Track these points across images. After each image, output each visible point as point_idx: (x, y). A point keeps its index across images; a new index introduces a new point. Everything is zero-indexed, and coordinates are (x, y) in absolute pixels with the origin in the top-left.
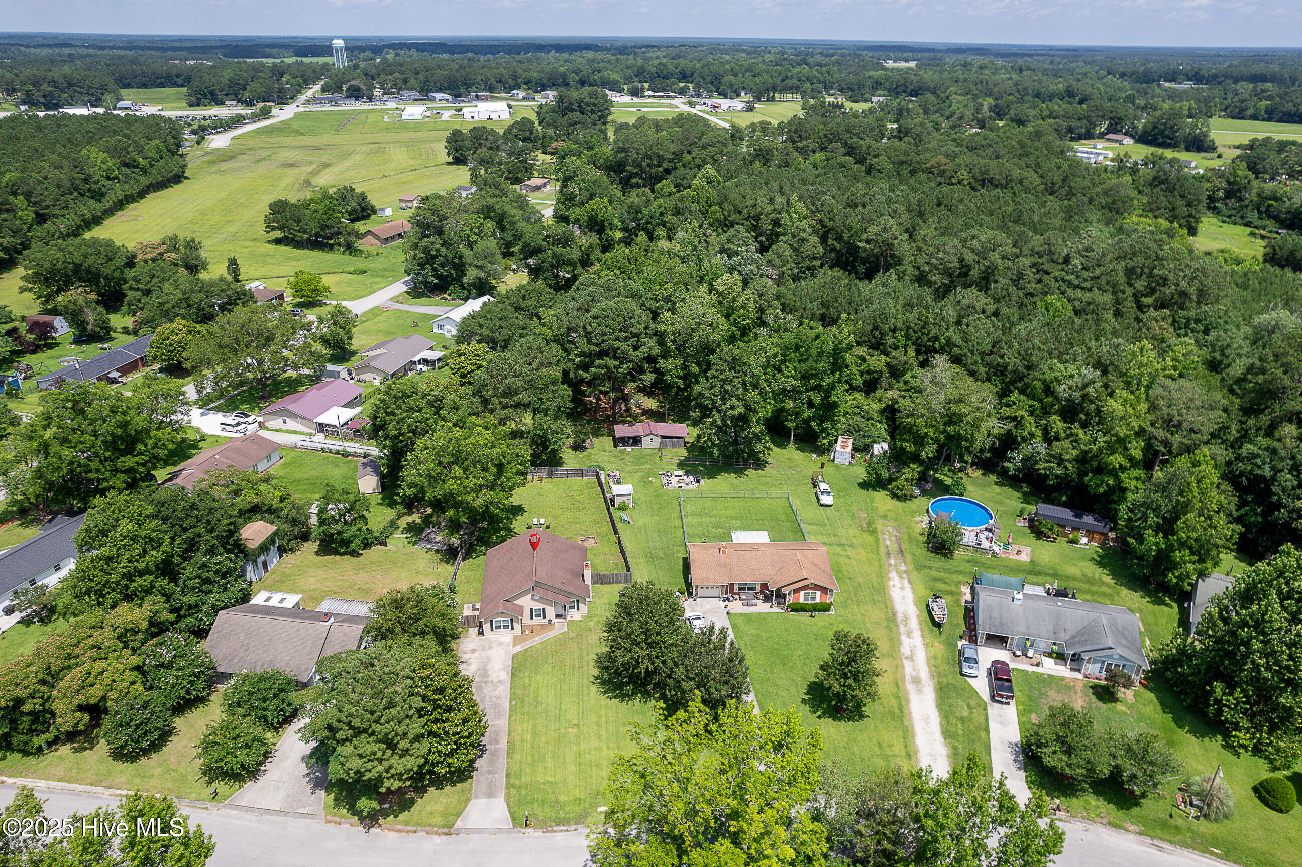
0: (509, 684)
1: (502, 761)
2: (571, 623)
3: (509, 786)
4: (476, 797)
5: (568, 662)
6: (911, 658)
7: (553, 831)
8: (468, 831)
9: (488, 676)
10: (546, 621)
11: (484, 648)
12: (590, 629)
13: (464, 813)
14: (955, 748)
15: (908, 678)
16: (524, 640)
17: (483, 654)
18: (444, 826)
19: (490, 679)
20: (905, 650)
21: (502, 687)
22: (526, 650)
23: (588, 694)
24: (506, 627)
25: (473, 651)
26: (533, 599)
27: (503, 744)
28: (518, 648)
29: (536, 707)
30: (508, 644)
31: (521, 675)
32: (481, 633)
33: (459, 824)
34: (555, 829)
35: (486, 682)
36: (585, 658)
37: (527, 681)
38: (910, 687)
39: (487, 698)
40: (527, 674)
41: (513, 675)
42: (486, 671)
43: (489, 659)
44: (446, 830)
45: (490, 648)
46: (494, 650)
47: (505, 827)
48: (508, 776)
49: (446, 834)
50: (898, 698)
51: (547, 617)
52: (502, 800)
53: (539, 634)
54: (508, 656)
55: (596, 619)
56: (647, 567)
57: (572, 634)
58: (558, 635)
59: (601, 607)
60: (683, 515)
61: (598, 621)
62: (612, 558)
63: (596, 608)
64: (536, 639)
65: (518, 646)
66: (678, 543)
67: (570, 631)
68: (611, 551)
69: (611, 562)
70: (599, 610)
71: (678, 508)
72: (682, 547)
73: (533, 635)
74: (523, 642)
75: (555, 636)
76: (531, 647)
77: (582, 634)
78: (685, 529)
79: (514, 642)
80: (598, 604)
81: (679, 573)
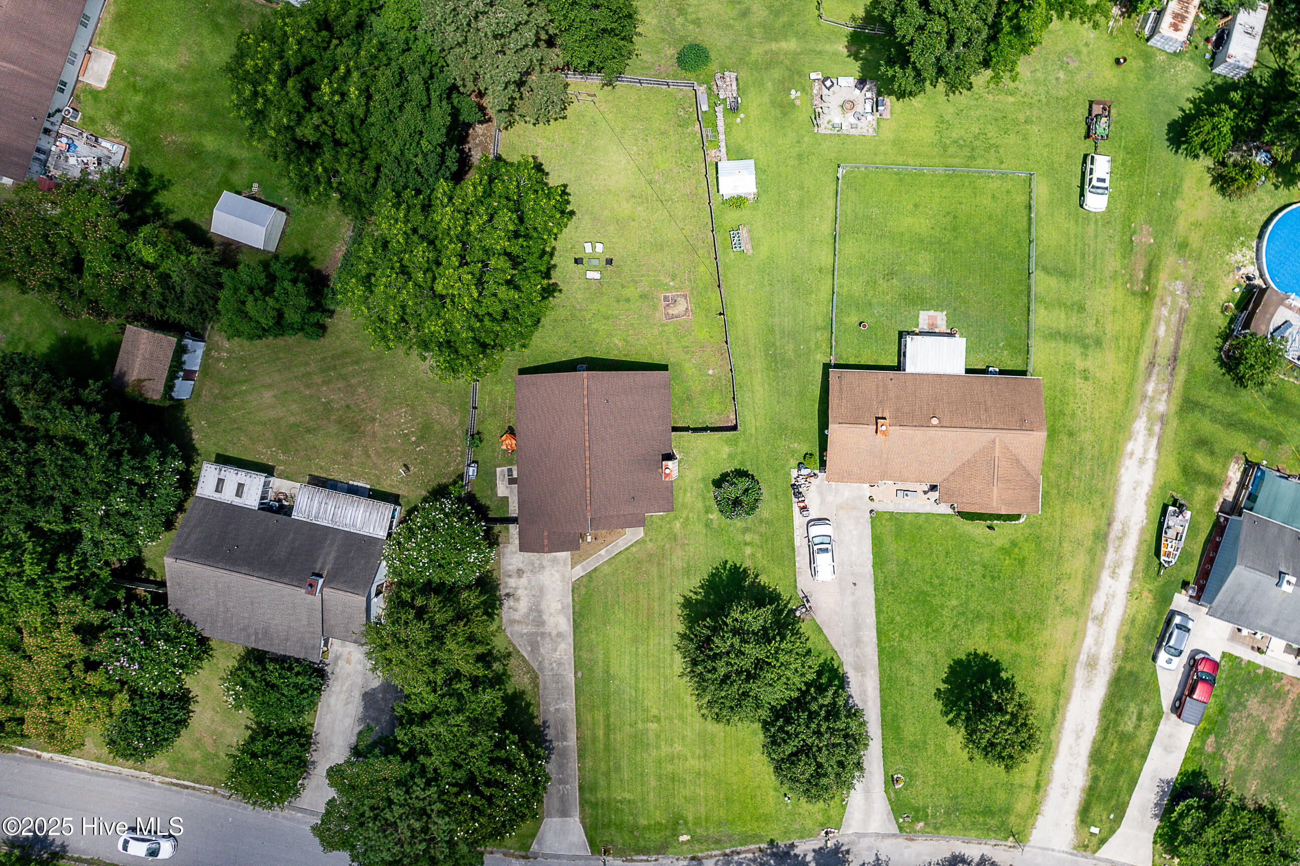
0: (571, 640)
1: (574, 765)
3: (583, 803)
4: (550, 815)
5: (645, 605)
6: (1099, 620)
7: (632, 860)
8: (546, 856)
9: (543, 624)
11: (533, 569)
13: (539, 834)
14: (1095, 779)
15: (1083, 657)
16: (586, 556)
17: (534, 580)
18: (520, 849)
19: (547, 629)
20: (1098, 603)
21: (563, 645)
22: (589, 575)
25: (520, 572)
27: (572, 742)
28: (577, 574)
29: (607, 684)
30: (565, 562)
33: (535, 847)
34: (635, 858)
35: (543, 635)
37: (594, 635)
38: (1080, 674)
39: (546, 662)
40: (594, 623)
41: (576, 626)
42: (540, 613)
43: (542, 590)
44: (523, 853)
45: (542, 567)
47: (582, 853)
48: (581, 788)
49: (524, 857)
50: (1058, 693)
52: (577, 819)
53: (605, 543)
54: (566, 587)
55: (684, 516)
56: (766, 386)
57: (650, 545)
58: (632, 546)
59: (692, 489)
60: (837, 230)
61: (687, 519)
62: (713, 359)
63: (685, 490)
64: (602, 552)
65: (578, 567)
66: (820, 322)
67: (647, 539)
68: (712, 337)
69: (711, 372)
70: (689, 495)
71: (831, 203)
72: (826, 335)
73: (598, 545)
74: (584, 560)
75: (627, 549)
76: (595, 570)
77: (664, 546)
78: (836, 277)
79: (572, 559)
80: (687, 480)
81: (813, 405)
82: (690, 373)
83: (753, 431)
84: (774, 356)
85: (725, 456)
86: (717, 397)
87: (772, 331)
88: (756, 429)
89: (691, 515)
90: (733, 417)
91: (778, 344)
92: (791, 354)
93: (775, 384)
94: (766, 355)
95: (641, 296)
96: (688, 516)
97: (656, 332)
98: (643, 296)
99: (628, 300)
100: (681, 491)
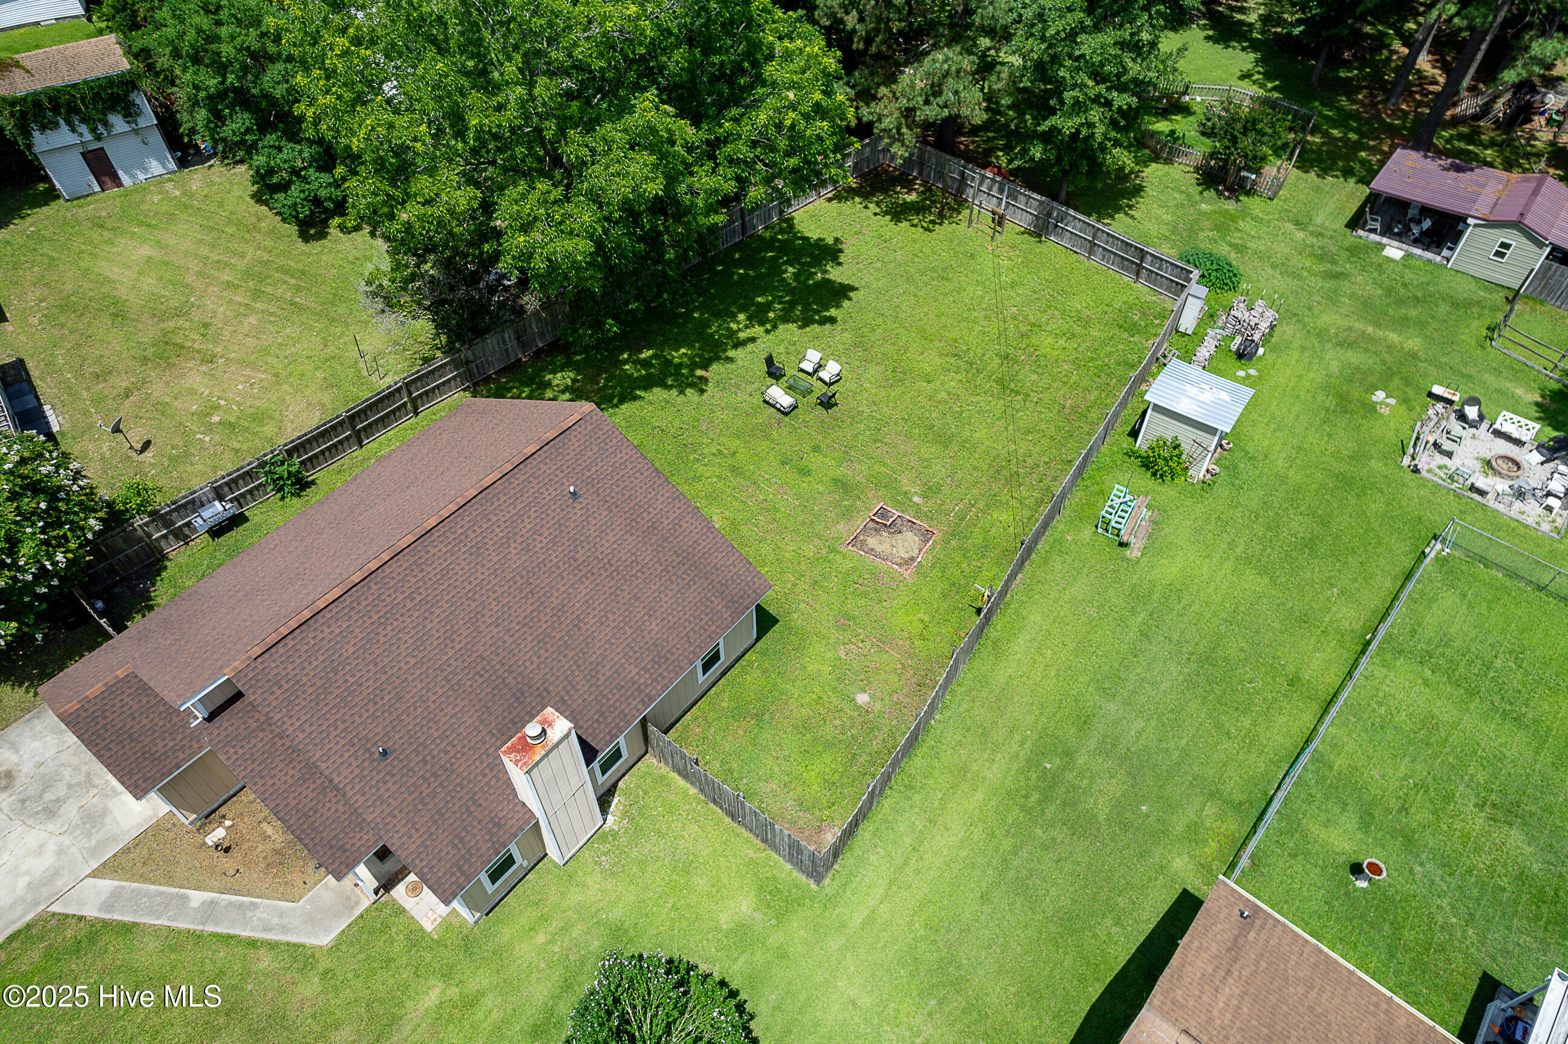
28: (95, 894)
30: (103, 844)
53: (232, 877)
54: (19, 911)
55: (473, 986)
56: (978, 834)
57: (310, 988)
58: (273, 946)
59: (565, 929)
60: (1380, 635)
61: (470, 1003)
62: (893, 678)
63: (544, 919)
64: (197, 897)
65: (107, 885)
66: (1234, 787)
67: (324, 964)
68: (923, 638)
69: (862, 699)
70: (541, 938)
71: (1389, 585)
72: (1234, 826)
73: (212, 868)
74: (143, 878)
75: (253, 943)
76: (127, 929)
77: (337, 1026)
78: (1328, 719)
79: (126, 850)
80: (575, 896)
81: (1082, 979)
82: (812, 668)
83: (858, 920)
84: (1049, 783)
85: (725, 920)
86: (828, 763)
87: (1085, 722)
88: (870, 920)
89: (489, 1000)
90: (830, 838)
91: (1081, 759)
92: (1102, 807)
93: (1007, 844)
94: (1031, 763)
95: (835, 481)
96: (482, 993)
97: (809, 550)
98: (842, 485)
99: (805, 472)
100: (533, 913)
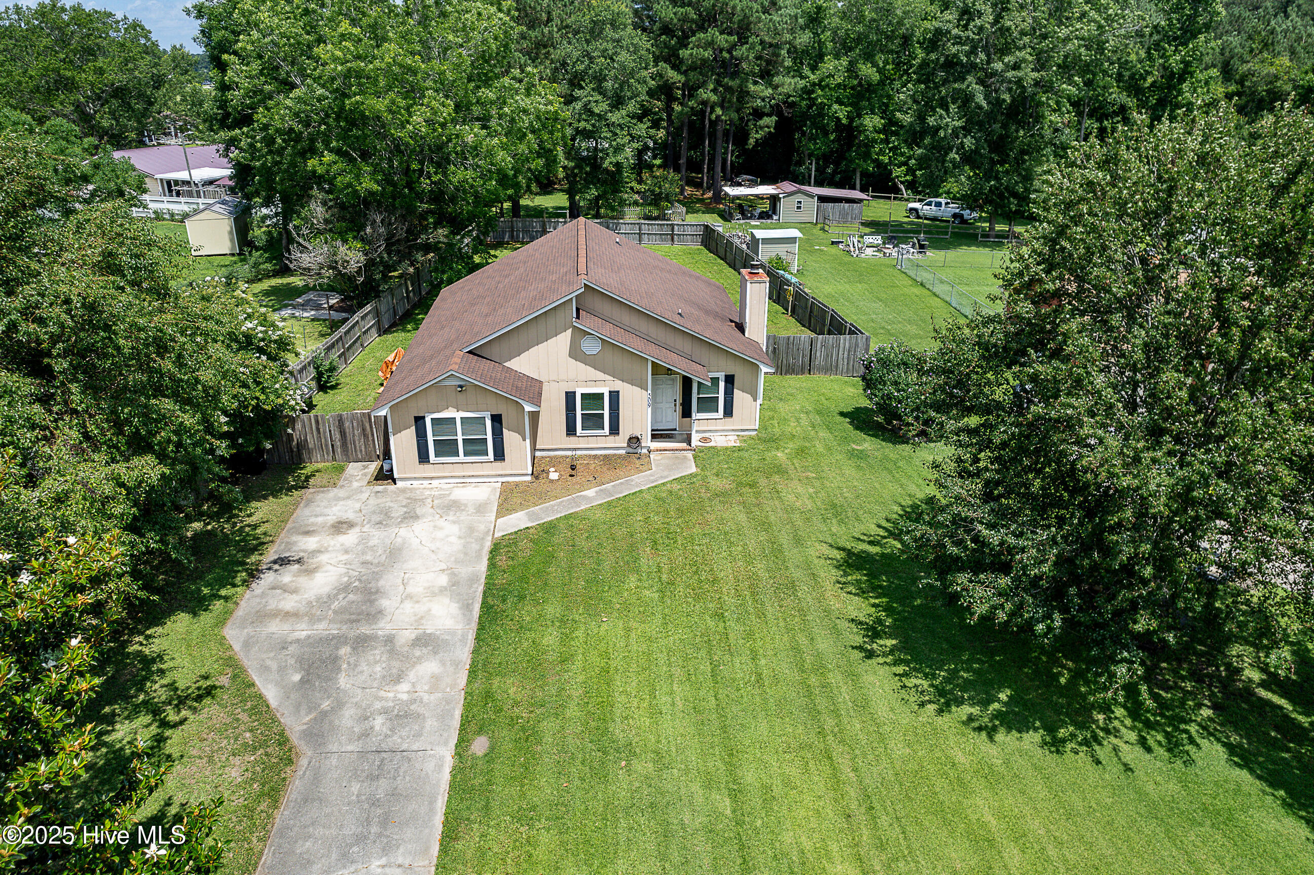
0: (464, 654)
2: (706, 456)
5: (725, 572)
9: (375, 615)
10: (621, 441)
11: (383, 519)
12: (780, 470)
16: (542, 497)
17: (377, 537)
19: (383, 627)
21: (429, 667)
22: (549, 528)
23: (862, 705)
24: (475, 447)
25: (341, 526)
26: (576, 353)
28: (518, 521)
29: (601, 774)
30: (481, 508)
31: (527, 613)
32: (385, 476)
35: (361, 643)
36: (792, 554)
37: (550, 639)
39: (347, 718)
40: (552, 609)
41: (489, 617)
43: (395, 554)
45: (411, 517)
46: (419, 527)
51: (626, 429)
53: (595, 480)
54: (475, 546)
58: (669, 483)
64: (588, 493)
65: (518, 515)
74: (537, 504)
75: (656, 487)
